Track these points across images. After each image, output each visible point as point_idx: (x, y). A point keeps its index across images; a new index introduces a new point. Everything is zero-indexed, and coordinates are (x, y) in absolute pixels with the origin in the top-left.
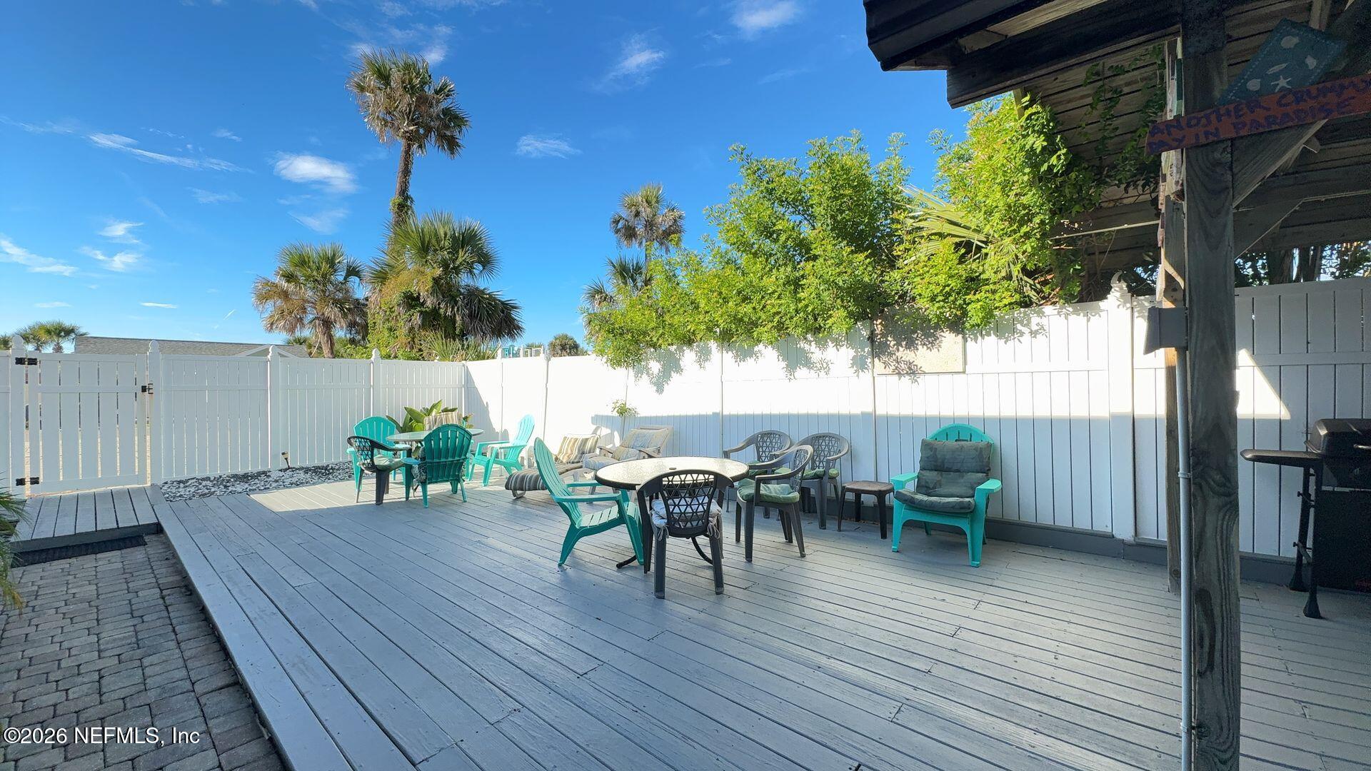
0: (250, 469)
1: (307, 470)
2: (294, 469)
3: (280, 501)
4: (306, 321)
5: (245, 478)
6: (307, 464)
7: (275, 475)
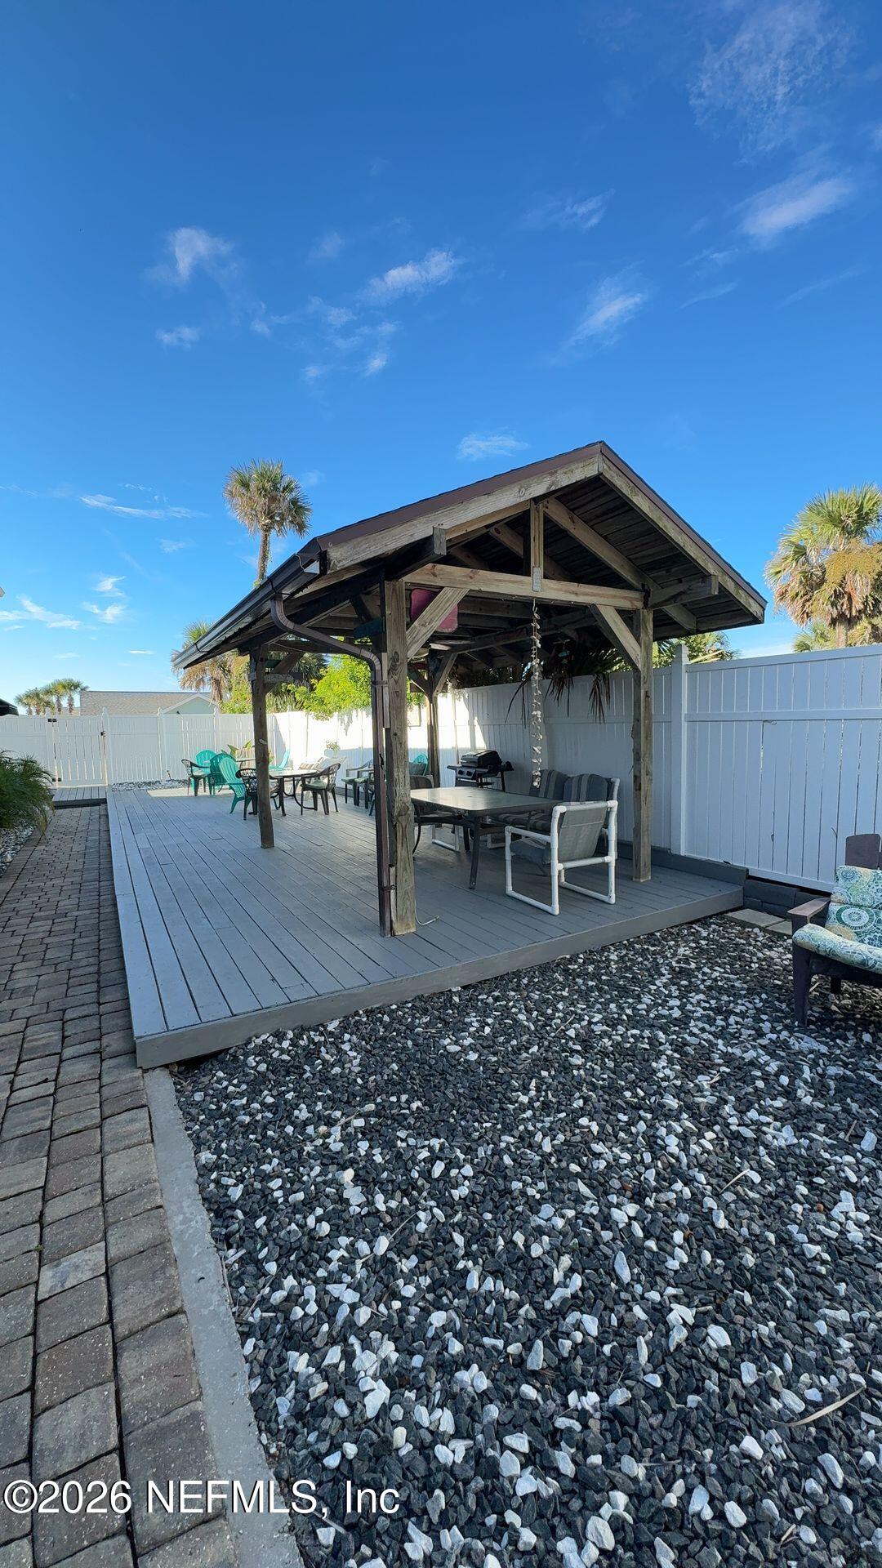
0: (152, 780)
1: (180, 781)
2: (173, 781)
3: (155, 793)
4: (206, 680)
5: (149, 784)
6: (181, 778)
7: (162, 783)
